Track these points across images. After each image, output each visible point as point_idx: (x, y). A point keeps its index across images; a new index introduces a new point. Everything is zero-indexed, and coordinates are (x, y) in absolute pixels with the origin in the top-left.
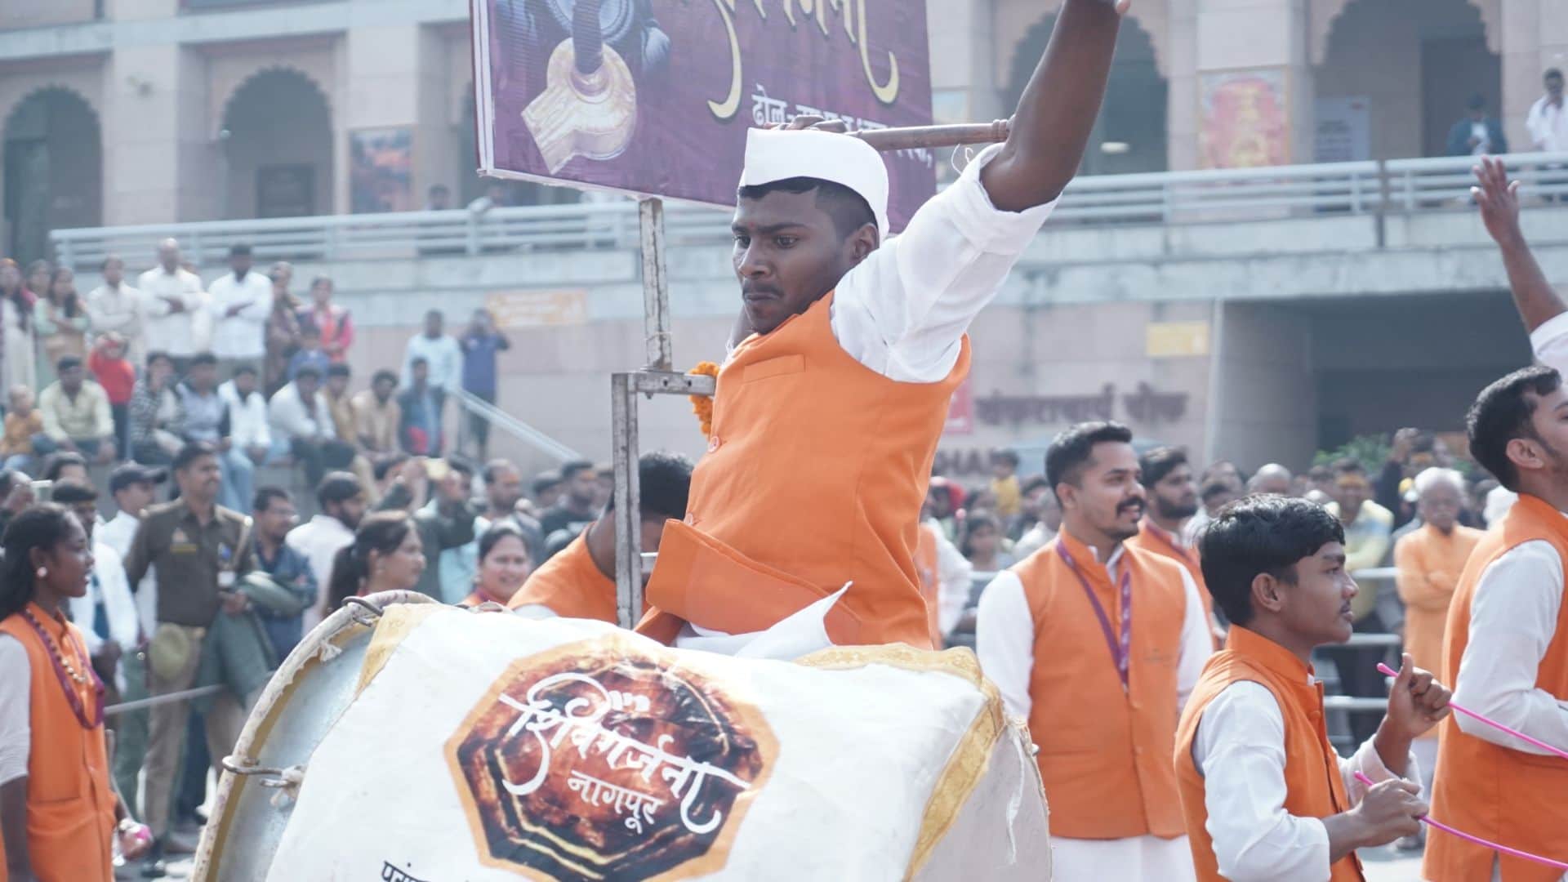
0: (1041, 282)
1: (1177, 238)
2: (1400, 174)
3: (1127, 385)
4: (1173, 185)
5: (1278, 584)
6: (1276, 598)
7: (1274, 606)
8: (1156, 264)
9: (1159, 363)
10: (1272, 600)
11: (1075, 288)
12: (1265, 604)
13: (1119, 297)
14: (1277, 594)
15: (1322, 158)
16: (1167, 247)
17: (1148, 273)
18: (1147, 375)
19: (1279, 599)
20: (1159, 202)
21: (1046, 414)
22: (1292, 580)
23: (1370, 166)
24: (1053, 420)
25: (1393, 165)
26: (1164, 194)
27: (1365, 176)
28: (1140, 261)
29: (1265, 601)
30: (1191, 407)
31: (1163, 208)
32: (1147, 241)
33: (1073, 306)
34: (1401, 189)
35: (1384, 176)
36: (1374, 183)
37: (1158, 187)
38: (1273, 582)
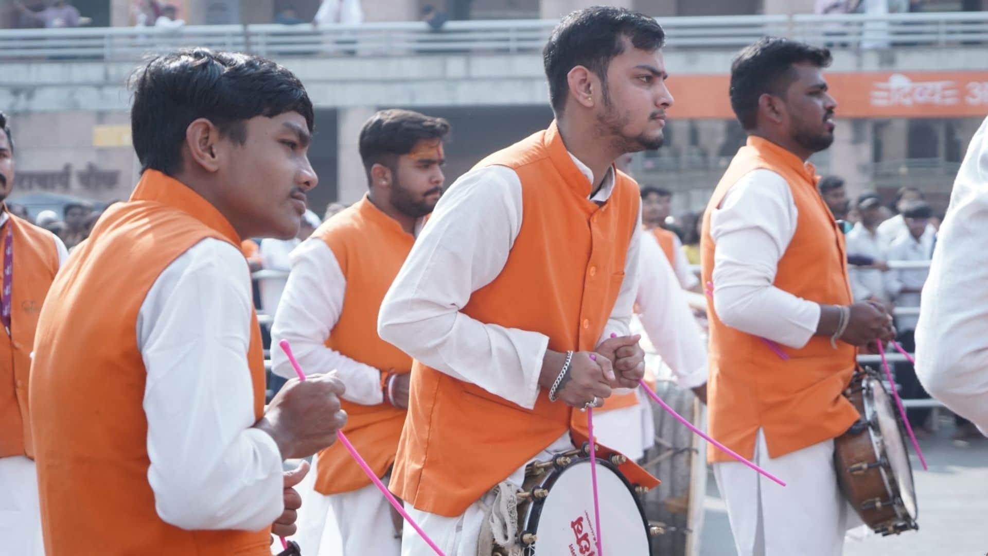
0: (22, 97)
1: (113, 70)
2: (256, 34)
3: (80, 165)
4: (111, 37)
5: (221, 138)
6: (213, 155)
7: (207, 162)
8: (99, 86)
9: (101, 151)
10: (208, 155)
11: (44, 101)
12: (197, 157)
13: (75, 107)
14: (214, 150)
15: (209, 22)
16: (107, 76)
17: (93, 93)
18: (93, 158)
19: (217, 157)
20: (102, 47)
21: (26, 183)
22: (239, 138)
23: (237, 28)
24: (30, 187)
25: (253, 28)
26: (105, 42)
27: (235, 35)
28: (87, 84)
29: (198, 154)
30: (122, 180)
31: (106, 51)
32: (94, 72)
33: (43, 113)
34: (257, 44)
35: (247, 35)
36: (240, 39)
37: (101, 37)
38: (214, 135)
